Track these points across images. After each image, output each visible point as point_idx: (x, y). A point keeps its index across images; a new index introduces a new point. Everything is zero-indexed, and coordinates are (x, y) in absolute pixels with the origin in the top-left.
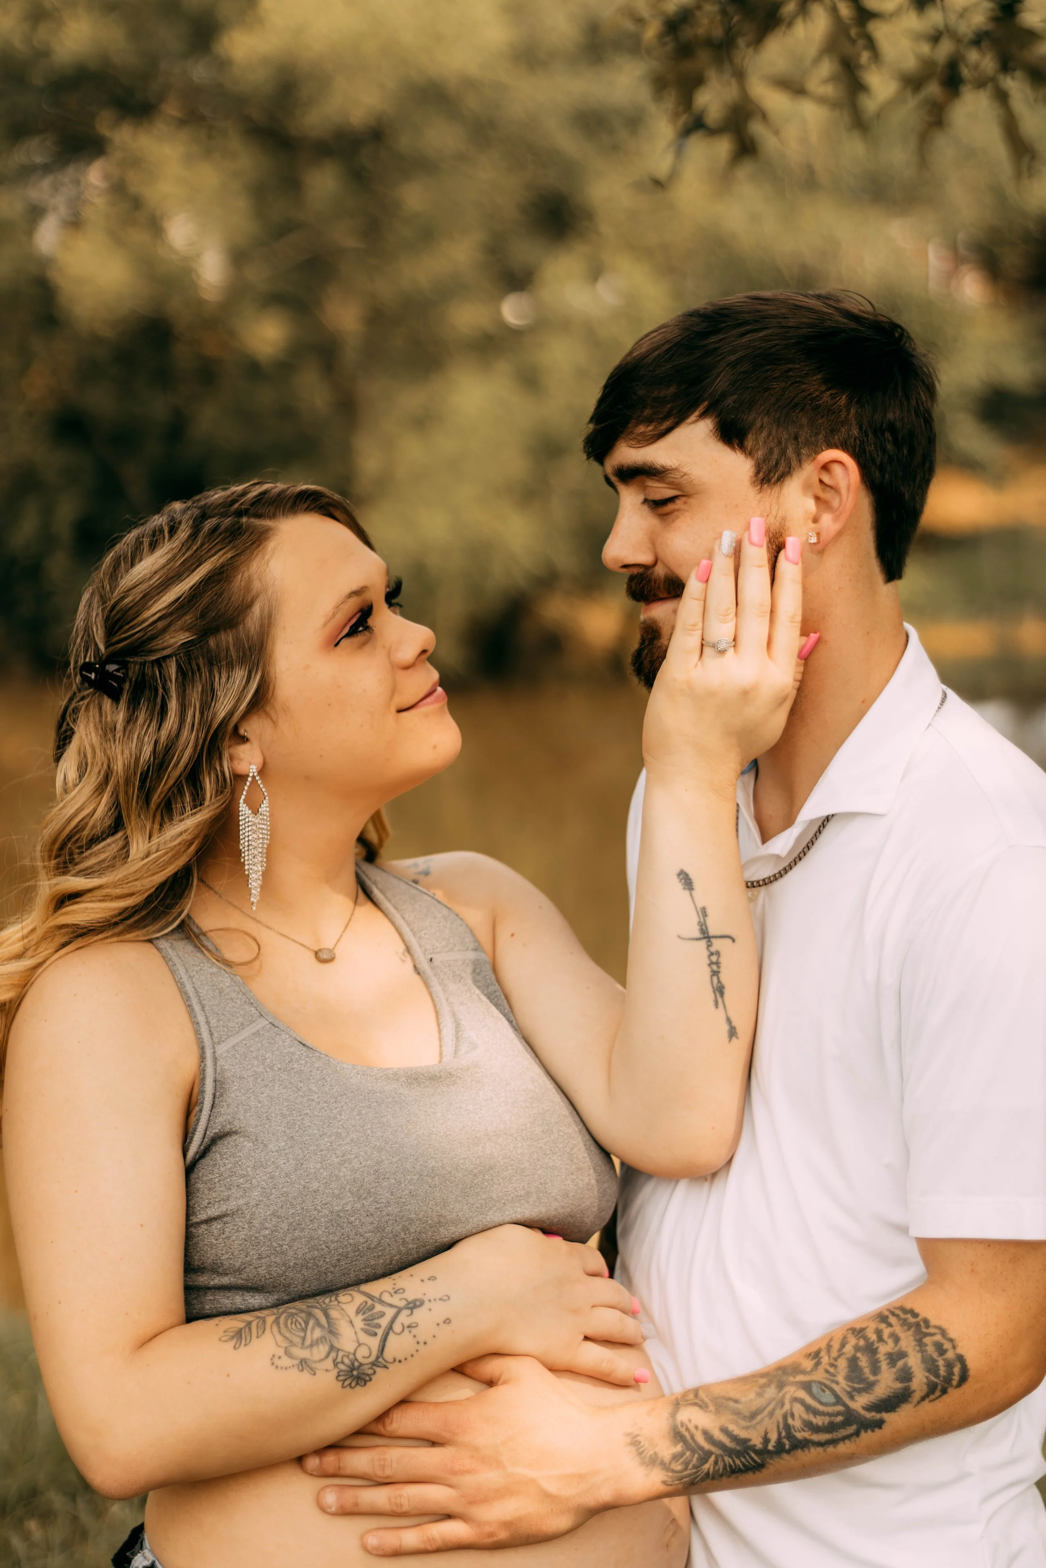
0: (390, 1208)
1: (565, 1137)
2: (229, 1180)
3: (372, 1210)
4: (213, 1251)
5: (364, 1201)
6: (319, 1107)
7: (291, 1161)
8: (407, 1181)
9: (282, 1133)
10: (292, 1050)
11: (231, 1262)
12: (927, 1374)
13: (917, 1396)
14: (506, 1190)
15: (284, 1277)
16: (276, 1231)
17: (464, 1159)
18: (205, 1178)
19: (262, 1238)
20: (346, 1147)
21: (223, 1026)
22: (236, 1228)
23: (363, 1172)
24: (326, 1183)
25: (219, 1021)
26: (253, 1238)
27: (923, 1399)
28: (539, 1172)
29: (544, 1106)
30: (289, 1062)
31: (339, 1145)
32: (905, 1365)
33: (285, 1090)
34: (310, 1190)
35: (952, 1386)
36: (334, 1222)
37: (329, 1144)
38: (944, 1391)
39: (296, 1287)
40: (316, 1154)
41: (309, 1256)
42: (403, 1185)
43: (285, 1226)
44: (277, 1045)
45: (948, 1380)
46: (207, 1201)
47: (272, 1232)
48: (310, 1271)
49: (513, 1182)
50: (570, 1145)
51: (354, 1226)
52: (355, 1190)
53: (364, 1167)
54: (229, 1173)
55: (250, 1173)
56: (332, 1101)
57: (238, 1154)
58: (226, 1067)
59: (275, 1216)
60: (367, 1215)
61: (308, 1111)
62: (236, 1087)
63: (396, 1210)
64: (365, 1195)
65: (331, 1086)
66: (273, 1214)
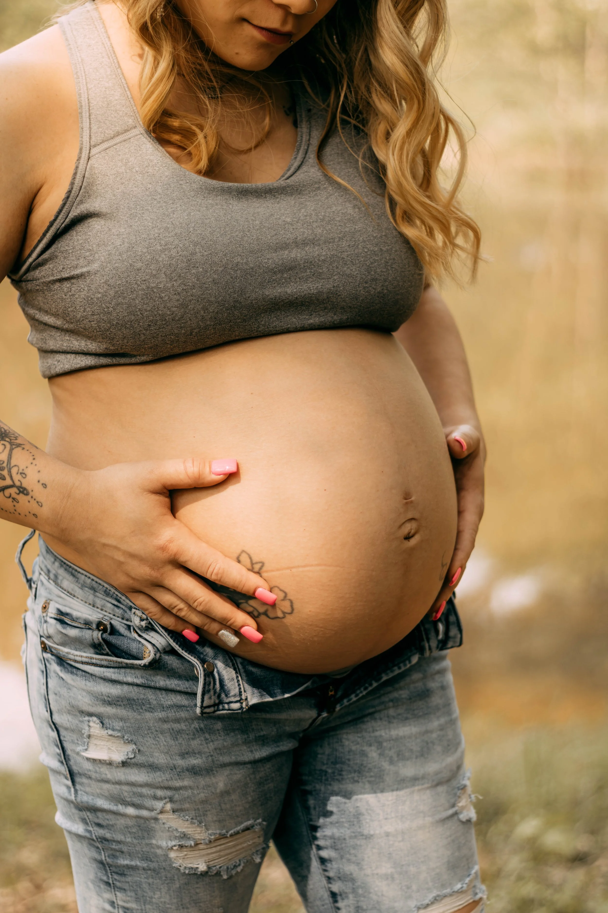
0: (194, 291)
1: (369, 253)
2: (79, 252)
4: (63, 304)
6: (158, 205)
7: (126, 244)
8: (213, 271)
9: (125, 222)
10: (152, 158)
11: (75, 314)
14: (300, 287)
15: (109, 332)
16: (106, 296)
17: (268, 259)
18: (62, 249)
19: (95, 300)
20: (170, 239)
21: (101, 133)
22: (79, 288)
23: (178, 259)
24: (148, 264)
25: (98, 128)
26: (89, 299)
28: (335, 277)
29: (357, 227)
30: (147, 166)
31: (165, 237)
33: (136, 189)
34: (135, 268)
37: (157, 235)
39: (118, 341)
40: (146, 241)
41: (127, 319)
42: (209, 274)
43: (112, 293)
44: (141, 152)
46: (62, 266)
47: (103, 296)
48: (128, 330)
49: (309, 282)
50: (371, 260)
52: (168, 272)
53: (180, 256)
54: (80, 247)
55: (95, 249)
56: (170, 203)
57: (89, 234)
58: (96, 166)
59: (106, 284)
60: (175, 294)
61: (149, 208)
62: (99, 182)
63: (199, 293)
64: (176, 278)
65: (173, 191)
66: (105, 282)
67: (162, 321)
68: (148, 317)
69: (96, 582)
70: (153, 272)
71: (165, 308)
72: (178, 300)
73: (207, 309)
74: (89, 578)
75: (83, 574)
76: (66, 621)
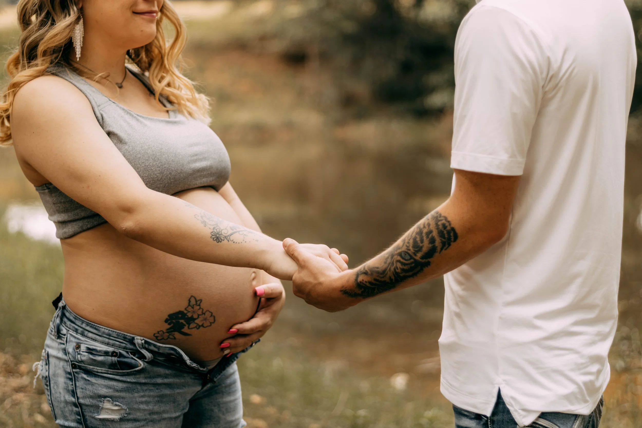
3: (159, 165)
5: (157, 162)
12: (441, 238)
13: (439, 249)
23: (156, 152)
27: (442, 249)
30: (124, 115)
32: (432, 236)
35: (452, 241)
36: (146, 169)
38: (449, 245)
45: (449, 239)
51: (153, 171)
58: (103, 114)
60: (158, 167)
62: (108, 120)
67: (153, 181)
68: (146, 179)
69: (111, 331)
70: (147, 158)
71: (154, 174)
72: (159, 170)
73: (171, 174)
74: (107, 329)
75: (103, 328)
76: (94, 353)
